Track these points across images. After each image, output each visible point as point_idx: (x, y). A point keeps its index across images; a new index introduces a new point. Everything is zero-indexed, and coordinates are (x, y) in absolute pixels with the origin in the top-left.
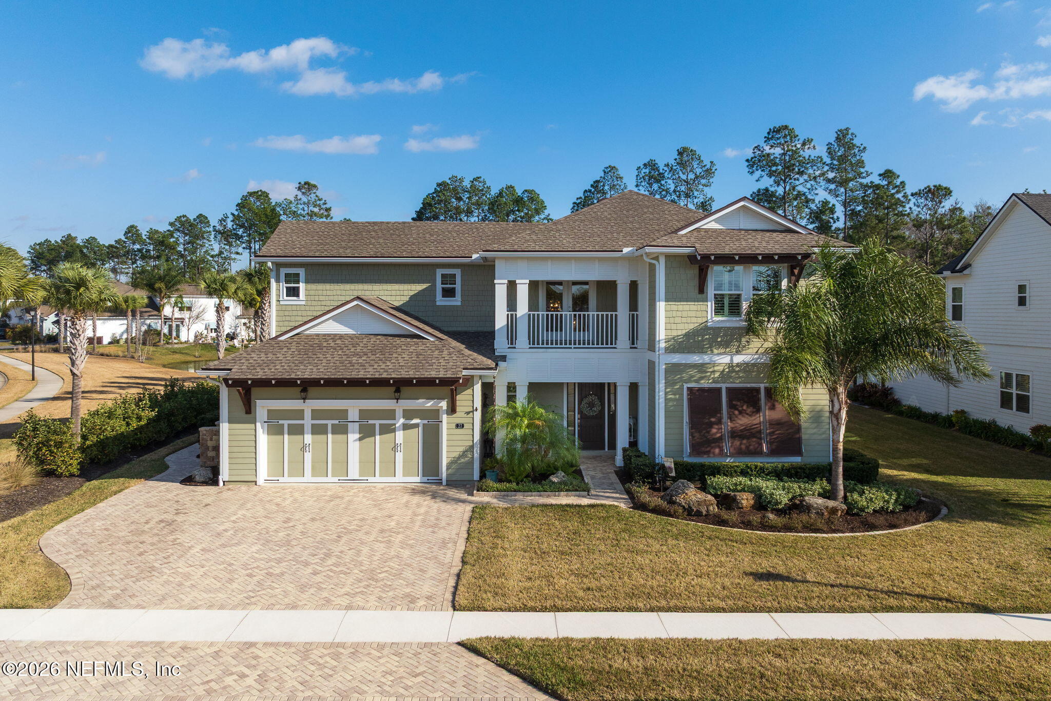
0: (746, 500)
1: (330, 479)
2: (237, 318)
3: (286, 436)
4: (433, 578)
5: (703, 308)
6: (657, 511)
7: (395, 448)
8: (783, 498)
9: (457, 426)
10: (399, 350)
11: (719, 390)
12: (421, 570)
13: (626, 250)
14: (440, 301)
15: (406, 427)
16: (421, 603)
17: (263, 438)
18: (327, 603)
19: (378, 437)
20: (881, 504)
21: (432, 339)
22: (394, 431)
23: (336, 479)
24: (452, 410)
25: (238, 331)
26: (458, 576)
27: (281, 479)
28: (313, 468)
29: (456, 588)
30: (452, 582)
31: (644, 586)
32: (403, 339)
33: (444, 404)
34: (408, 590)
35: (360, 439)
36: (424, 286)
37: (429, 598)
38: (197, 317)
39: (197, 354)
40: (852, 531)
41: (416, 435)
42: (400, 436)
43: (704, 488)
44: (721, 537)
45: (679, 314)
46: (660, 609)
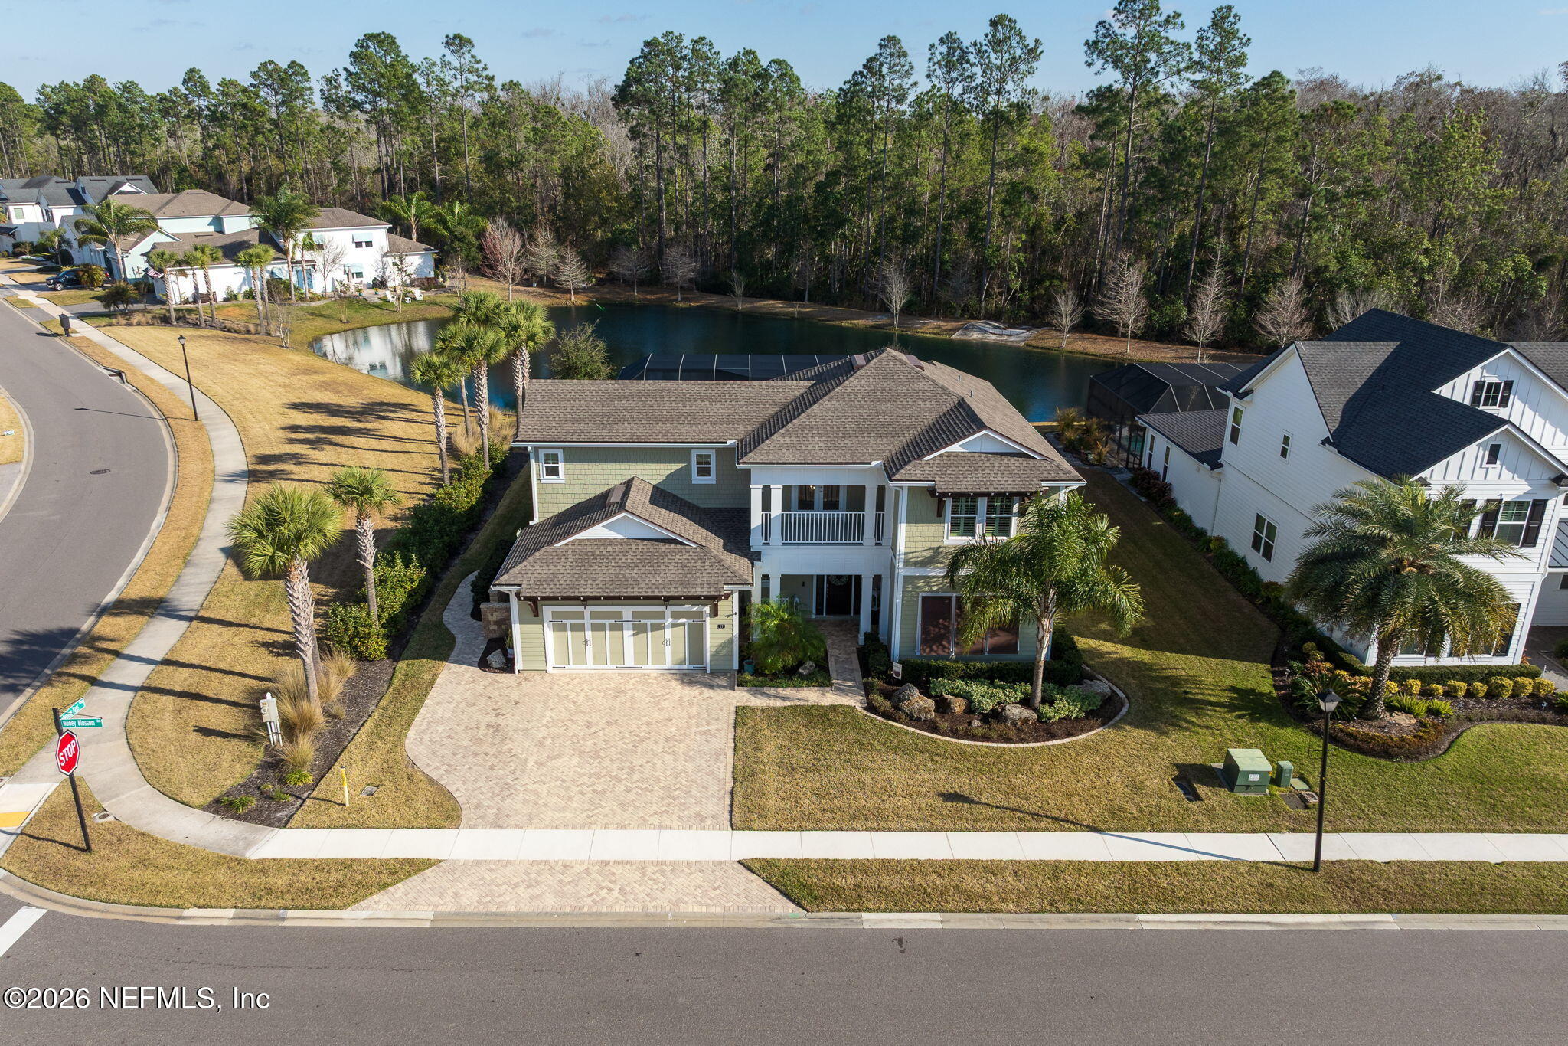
0: (958, 706)
1: (609, 666)
2: (385, 255)
3: (569, 632)
4: (713, 796)
5: (940, 529)
6: (886, 715)
7: (665, 642)
8: (988, 705)
9: (719, 626)
10: (666, 560)
11: (950, 598)
12: (704, 787)
13: (874, 463)
14: (696, 479)
15: (673, 625)
16: (709, 822)
17: (550, 634)
18: (643, 824)
19: (649, 633)
20: (1067, 713)
21: (694, 546)
22: (663, 628)
23: (614, 667)
24: (715, 613)
25: (387, 274)
26: (732, 793)
27: (567, 667)
28: (594, 658)
29: (731, 806)
30: (728, 801)
31: (864, 807)
32: (667, 545)
33: (707, 609)
34: (698, 809)
35: (634, 635)
36: (680, 466)
37: (713, 817)
38: (334, 261)
39: (343, 318)
40: (1036, 740)
41: (682, 633)
42: (669, 632)
43: (926, 692)
44: (931, 750)
45: (918, 534)
46: (873, 829)
